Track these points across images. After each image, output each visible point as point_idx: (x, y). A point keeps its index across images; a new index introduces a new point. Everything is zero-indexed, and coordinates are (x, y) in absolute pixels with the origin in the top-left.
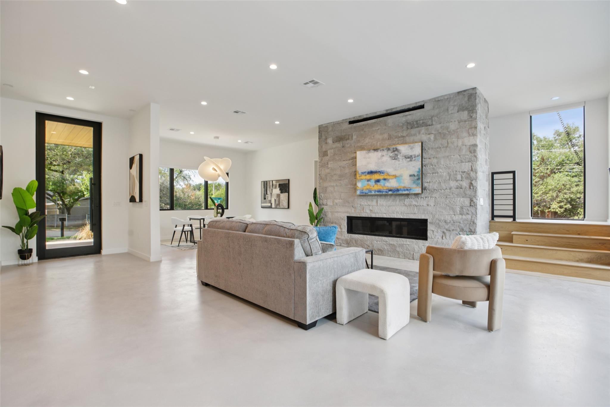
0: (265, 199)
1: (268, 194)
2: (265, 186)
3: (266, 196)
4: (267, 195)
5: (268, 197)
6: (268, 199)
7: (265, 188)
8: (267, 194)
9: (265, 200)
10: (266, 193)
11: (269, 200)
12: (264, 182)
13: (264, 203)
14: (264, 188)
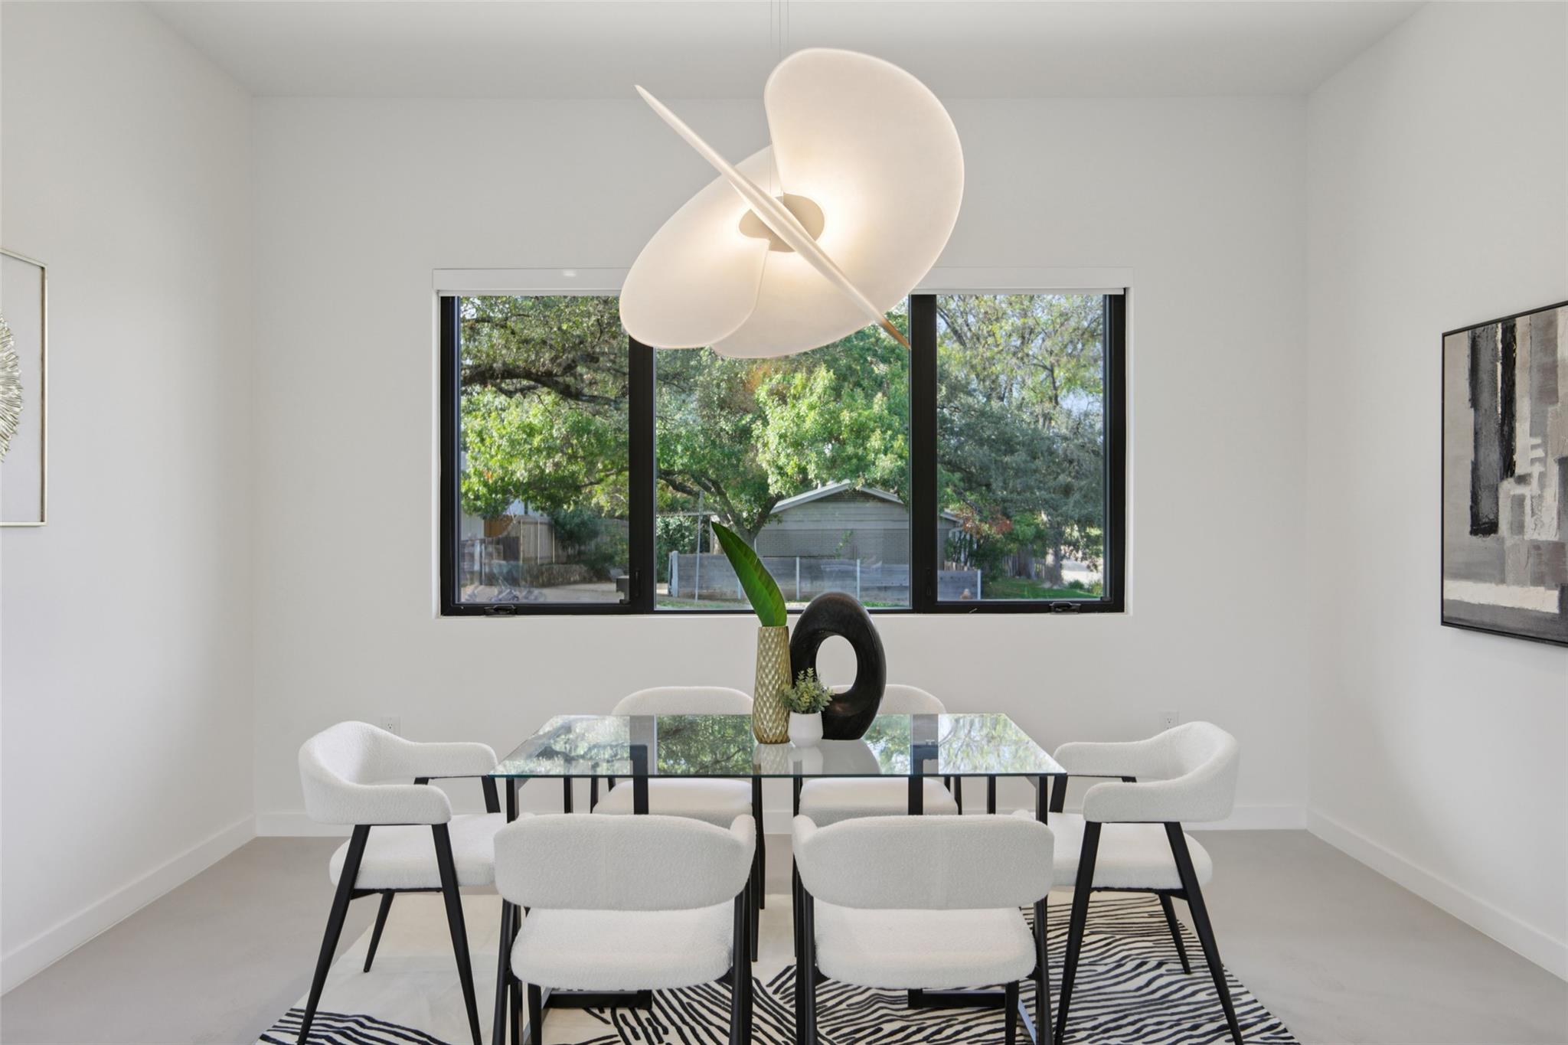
0: (1483, 526)
1: (1519, 470)
2: (1484, 377)
3: (1495, 491)
4: (1508, 487)
5: (1519, 501)
6: (1519, 527)
7: (1485, 398)
8: (1508, 468)
9: (1489, 541)
10: (1493, 456)
11: (1537, 547)
12: (1476, 333)
13: (1470, 573)
14: (1475, 402)
